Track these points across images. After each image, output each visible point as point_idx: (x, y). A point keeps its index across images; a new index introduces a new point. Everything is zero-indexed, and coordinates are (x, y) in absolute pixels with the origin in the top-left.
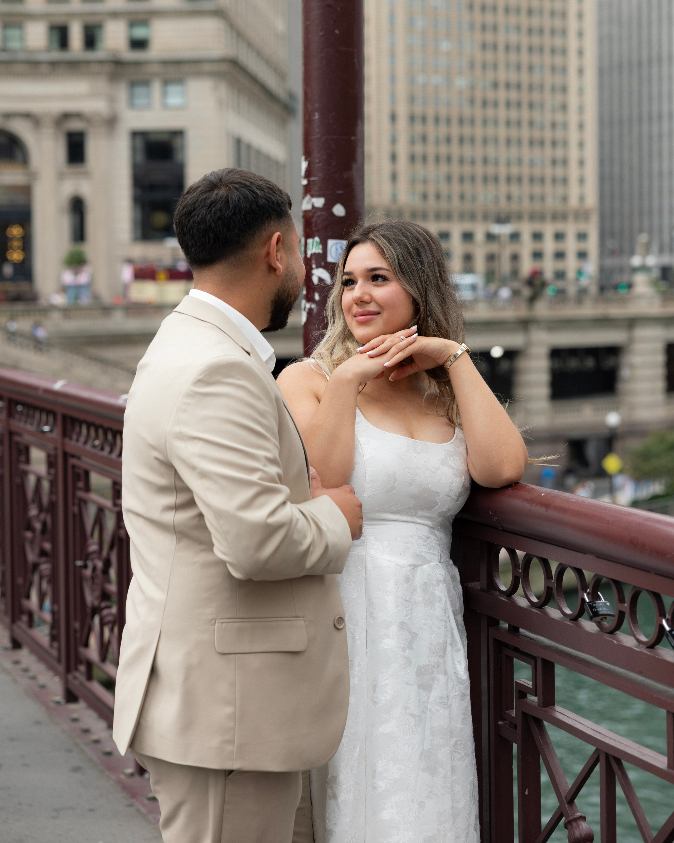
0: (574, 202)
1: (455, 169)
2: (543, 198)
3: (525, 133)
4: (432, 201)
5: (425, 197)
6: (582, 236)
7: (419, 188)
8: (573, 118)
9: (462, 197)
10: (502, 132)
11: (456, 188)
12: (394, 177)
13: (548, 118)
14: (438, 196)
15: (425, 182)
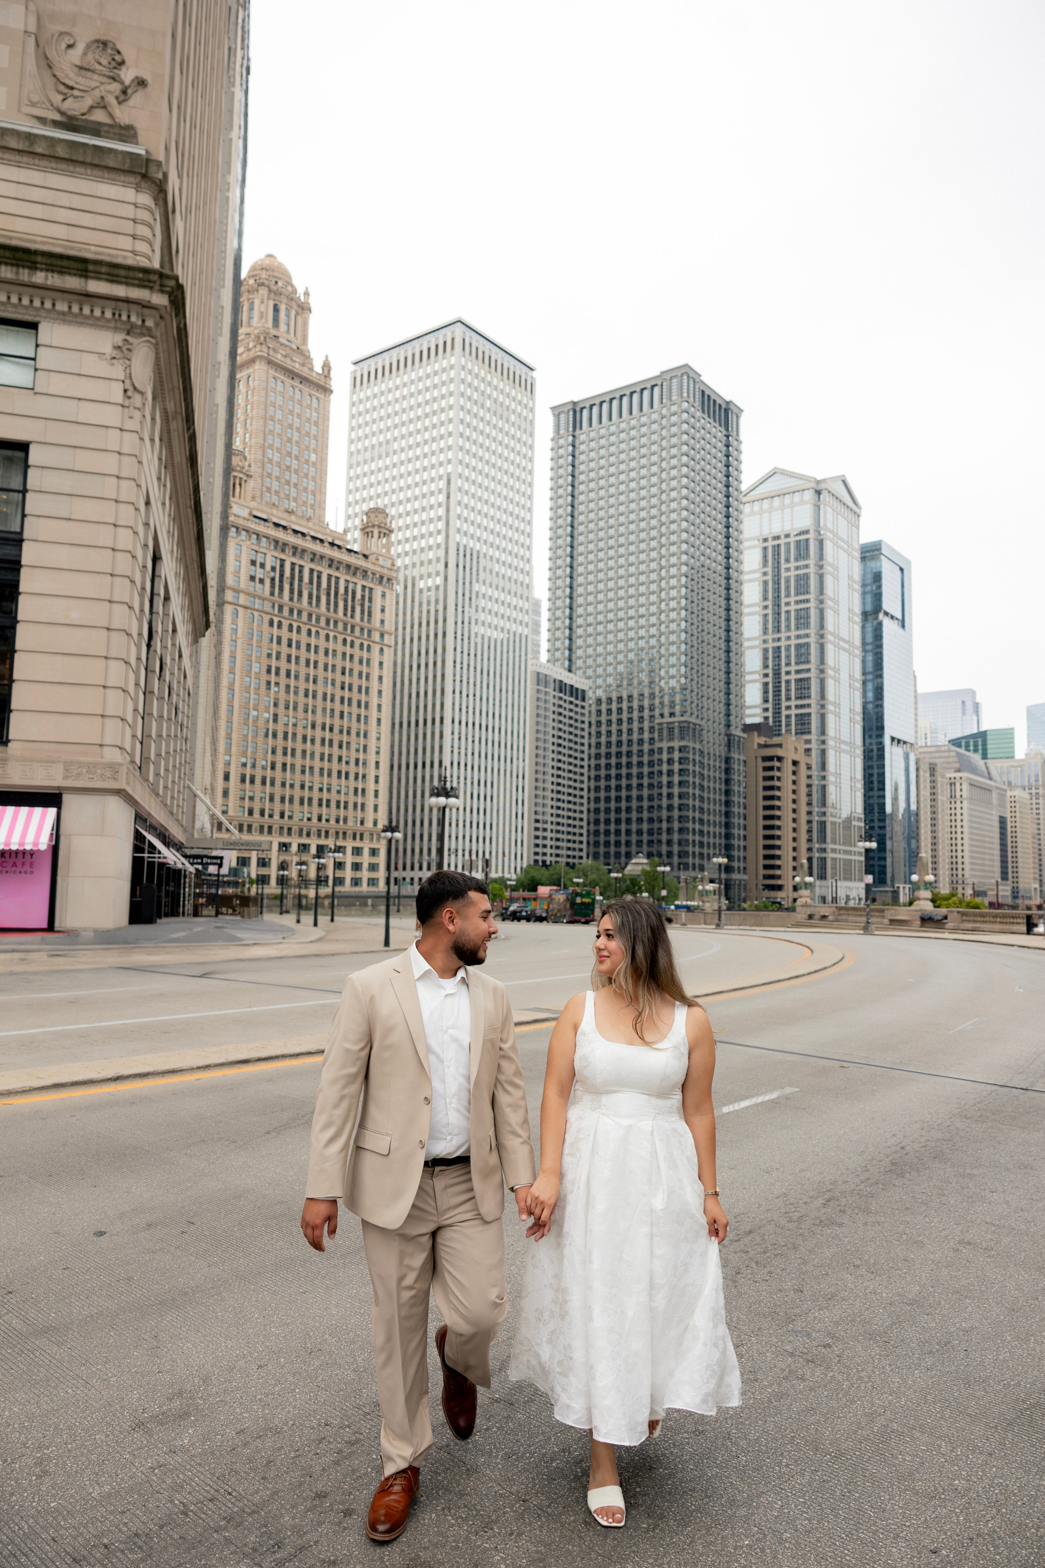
0: (369, 824)
1: (278, 791)
2: (345, 820)
3: (335, 767)
4: (257, 814)
5: (251, 812)
6: (374, 852)
7: (247, 804)
8: (372, 758)
9: (282, 815)
10: (317, 764)
11: (277, 807)
12: (226, 793)
13: (353, 755)
14: (262, 813)
15: (251, 798)
